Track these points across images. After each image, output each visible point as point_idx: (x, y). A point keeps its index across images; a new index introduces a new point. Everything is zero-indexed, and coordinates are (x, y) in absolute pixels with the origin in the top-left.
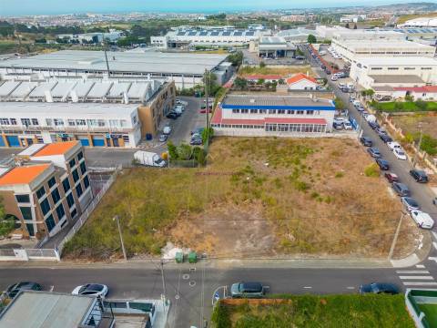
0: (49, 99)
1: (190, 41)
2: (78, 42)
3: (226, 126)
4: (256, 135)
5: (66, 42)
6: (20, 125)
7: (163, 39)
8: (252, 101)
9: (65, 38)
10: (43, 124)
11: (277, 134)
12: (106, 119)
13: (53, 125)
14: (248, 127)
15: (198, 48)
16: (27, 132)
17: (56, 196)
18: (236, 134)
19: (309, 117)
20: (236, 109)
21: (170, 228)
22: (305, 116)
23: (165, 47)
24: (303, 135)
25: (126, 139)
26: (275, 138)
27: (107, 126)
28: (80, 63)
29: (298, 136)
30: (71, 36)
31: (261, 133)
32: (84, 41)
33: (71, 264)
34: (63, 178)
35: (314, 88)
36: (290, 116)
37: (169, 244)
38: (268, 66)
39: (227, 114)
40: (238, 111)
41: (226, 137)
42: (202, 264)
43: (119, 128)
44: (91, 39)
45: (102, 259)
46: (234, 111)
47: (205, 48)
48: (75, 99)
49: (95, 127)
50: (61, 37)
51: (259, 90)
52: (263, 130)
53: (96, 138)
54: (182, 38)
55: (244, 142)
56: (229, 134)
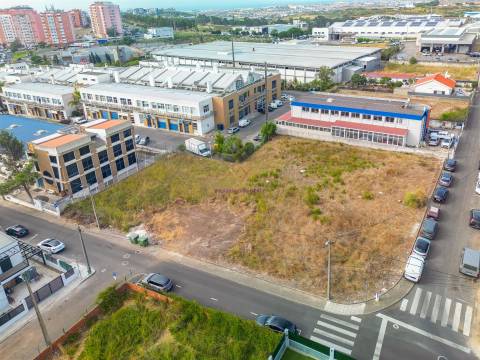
0: (152, 84)
1: (356, 33)
2: (248, 33)
3: (290, 125)
4: (322, 139)
5: (237, 33)
6: (119, 104)
7: (326, 31)
8: (330, 100)
9: (237, 30)
10: (134, 105)
11: (345, 140)
12: (180, 105)
13: (141, 107)
14: (313, 128)
15: (360, 41)
16: (124, 111)
17: (88, 163)
18: (300, 135)
19: (389, 125)
20: (305, 108)
21: (154, 212)
22: (383, 123)
23: (327, 39)
24: (376, 146)
25: (195, 125)
26: (342, 144)
27: (180, 112)
28: (219, 53)
29: (369, 146)
30: (243, 28)
31: (326, 137)
32: (254, 33)
33: (63, 222)
34: (99, 150)
35: (448, 93)
36: (366, 122)
37: (142, 226)
38: (422, 63)
39: (297, 112)
40: (308, 110)
41: (289, 137)
42: (150, 250)
43: (189, 115)
44: (261, 31)
45: (84, 224)
46: (304, 109)
47: (368, 41)
48: (170, 86)
49: (171, 112)
50: (234, 29)
51: (374, 91)
52: (330, 134)
53: (172, 122)
54: (347, 30)
55: (303, 144)
56: (293, 134)
